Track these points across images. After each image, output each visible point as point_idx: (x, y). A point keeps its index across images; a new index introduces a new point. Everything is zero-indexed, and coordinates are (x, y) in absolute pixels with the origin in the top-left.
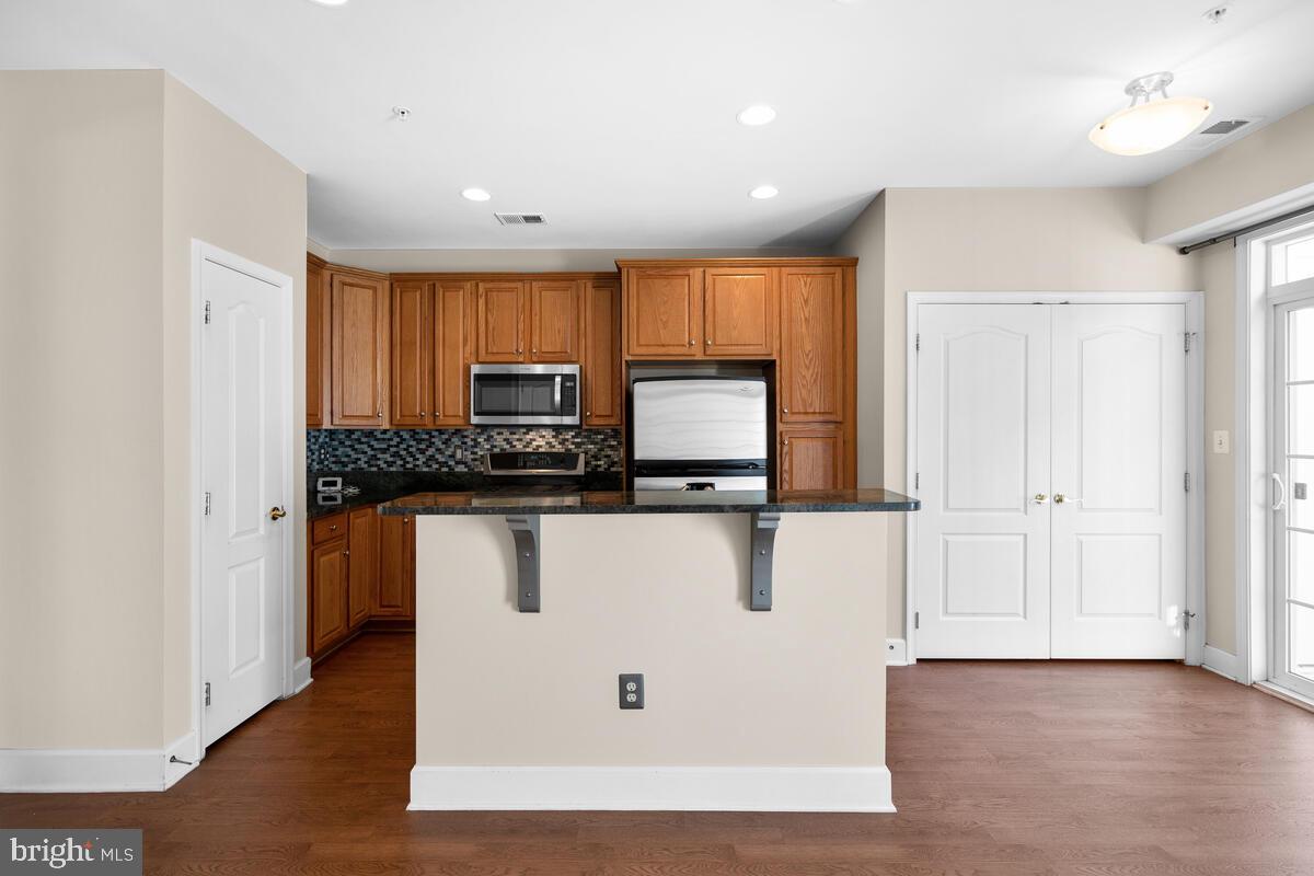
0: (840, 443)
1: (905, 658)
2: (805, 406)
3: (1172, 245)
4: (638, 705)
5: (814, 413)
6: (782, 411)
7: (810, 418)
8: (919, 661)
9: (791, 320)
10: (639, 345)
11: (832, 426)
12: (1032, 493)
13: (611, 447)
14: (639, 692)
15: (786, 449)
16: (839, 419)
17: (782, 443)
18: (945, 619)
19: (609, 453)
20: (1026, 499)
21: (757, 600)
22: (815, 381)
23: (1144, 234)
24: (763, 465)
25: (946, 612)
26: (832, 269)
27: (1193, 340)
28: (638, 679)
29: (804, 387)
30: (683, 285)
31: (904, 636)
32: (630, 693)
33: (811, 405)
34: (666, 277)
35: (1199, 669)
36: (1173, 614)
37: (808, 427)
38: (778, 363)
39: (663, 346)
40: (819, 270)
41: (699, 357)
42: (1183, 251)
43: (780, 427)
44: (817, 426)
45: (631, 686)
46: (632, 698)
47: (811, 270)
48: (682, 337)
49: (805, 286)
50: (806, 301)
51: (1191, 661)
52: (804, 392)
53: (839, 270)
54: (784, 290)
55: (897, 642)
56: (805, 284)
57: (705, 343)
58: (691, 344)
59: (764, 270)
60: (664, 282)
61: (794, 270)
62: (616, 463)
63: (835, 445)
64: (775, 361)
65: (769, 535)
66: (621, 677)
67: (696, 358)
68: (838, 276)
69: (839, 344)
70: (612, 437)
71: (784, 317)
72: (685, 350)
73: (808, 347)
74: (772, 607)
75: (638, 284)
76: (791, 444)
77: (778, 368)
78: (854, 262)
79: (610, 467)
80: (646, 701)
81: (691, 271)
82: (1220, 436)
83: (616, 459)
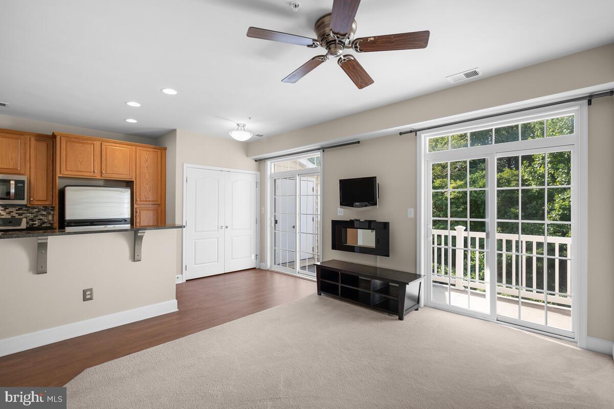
0: (160, 211)
1: (182, 280)
2: (146, 198)
3: (253, 159)
4: (91, 299)
5: (149, 201)
6: (136, 200)
7: (148, 203)
8: (187, 280)
9: (140, 167)
10: (66, 170)
11: (157, 206)
12: (220, 226)
13: (43, 215)
14: (91, 294)
15: (138, 214)
16: (159, 203)
17: (136, 212)
18: (195, 266)
19: (41, 218)
20: (218, 227)
21: (136, 258)
22: (150, 190)
23: (247, 154)
24: (129, 220)
25: (195, 264)
26: (157, 150)
27: (258, 184)
28: (91, 290)
29: (145, 190)
30: (91, 147)
31: (182, 274)
32: (87, 296)
33: (148, 198)
34: (82, 143)
35: (259, 269)
36: (253, 257)
37: (147, 206)
38: (135, 182)
39: (80, 171)
40: (152, 150)
41: (99, 177)
42: (256, 161)
43: (135, 206)
44: (151, 206)
45: (88, 293)
46: (88, 297)
47: (149, 149)
48: (90, 168)
49: (146, 155)
50: (147, 160)
51: (257, 268)
52: (146, 194)
53: (160, 151)
54: (138, 155)
55: (180, 276)
56: (146, 154)
57: (101, 172)
58: (94, 172)
59: (129, 147)
60: (81, 145)
61: (142, 148)
62: (46, 222)
63: (157, 213)
64: (133, 181)
65: (141, 237)
66: (83, 291)
67: (97, 178)
68: (159, 153)
69: (159, 177)
70: (43, 210)
71: (138, 165)
72: (92, 174)
73: (147, 177)
74: (142, 260)
75: (66, 144)
76: (140, 212)
77: (135, 184)
78: (165, 149)
79: (42, 224)
80: (94, 298)
81: (95, 142)
82: (263, 208)
83: (46, 221)
